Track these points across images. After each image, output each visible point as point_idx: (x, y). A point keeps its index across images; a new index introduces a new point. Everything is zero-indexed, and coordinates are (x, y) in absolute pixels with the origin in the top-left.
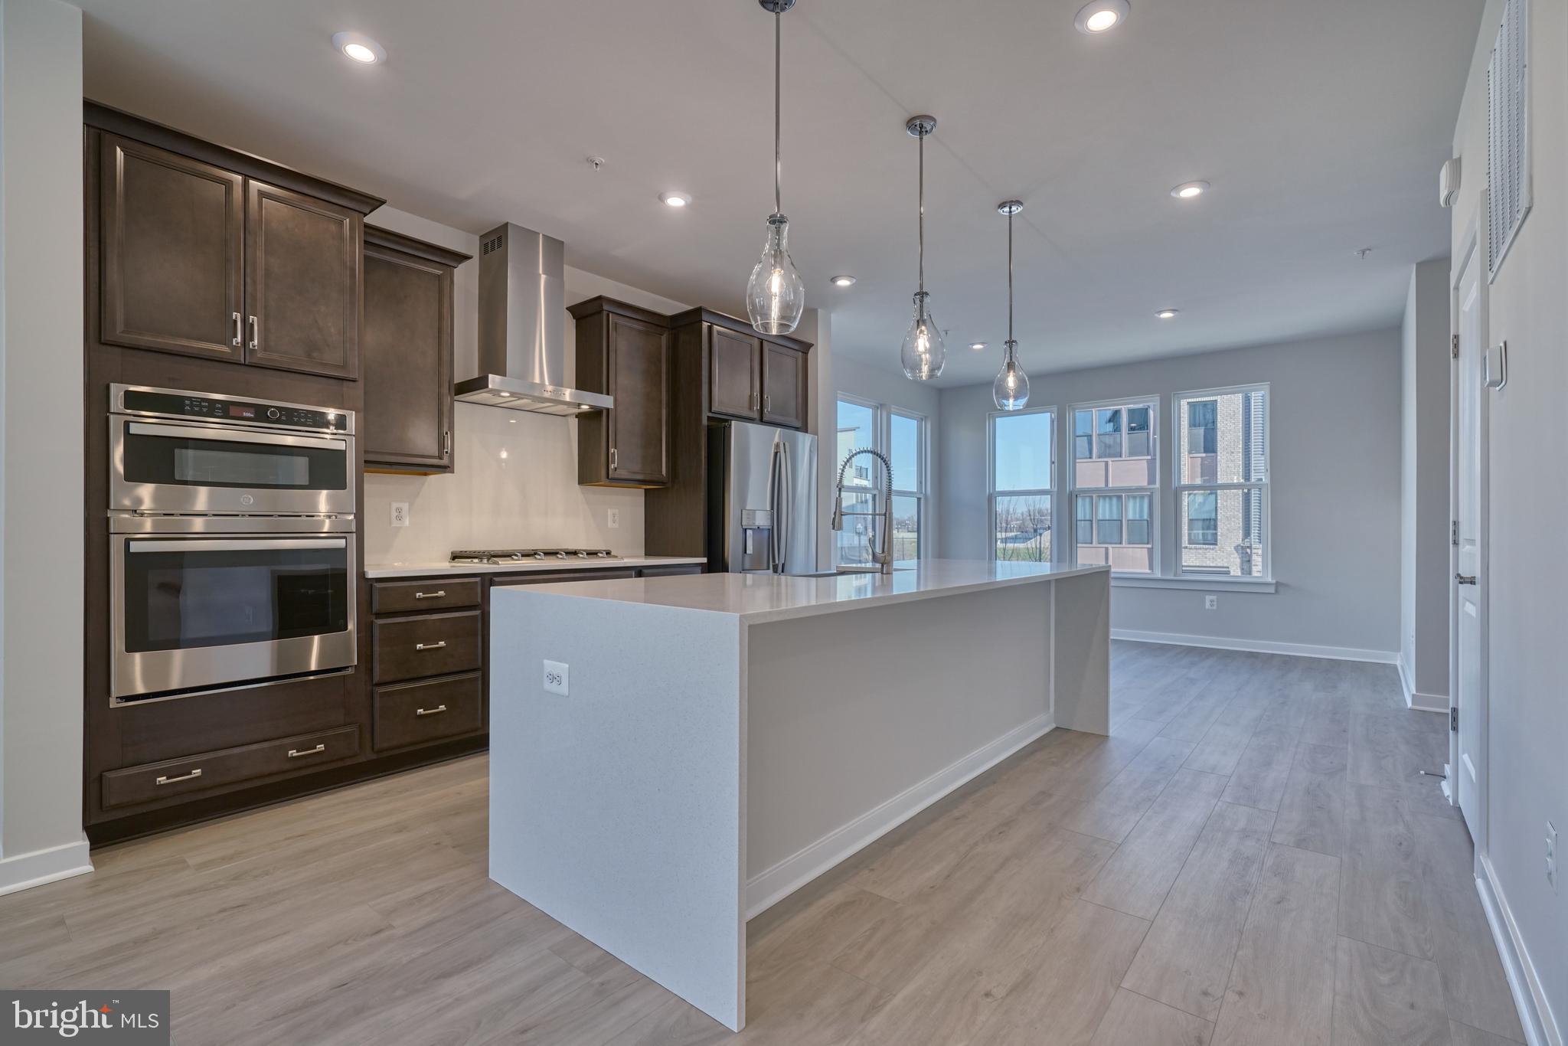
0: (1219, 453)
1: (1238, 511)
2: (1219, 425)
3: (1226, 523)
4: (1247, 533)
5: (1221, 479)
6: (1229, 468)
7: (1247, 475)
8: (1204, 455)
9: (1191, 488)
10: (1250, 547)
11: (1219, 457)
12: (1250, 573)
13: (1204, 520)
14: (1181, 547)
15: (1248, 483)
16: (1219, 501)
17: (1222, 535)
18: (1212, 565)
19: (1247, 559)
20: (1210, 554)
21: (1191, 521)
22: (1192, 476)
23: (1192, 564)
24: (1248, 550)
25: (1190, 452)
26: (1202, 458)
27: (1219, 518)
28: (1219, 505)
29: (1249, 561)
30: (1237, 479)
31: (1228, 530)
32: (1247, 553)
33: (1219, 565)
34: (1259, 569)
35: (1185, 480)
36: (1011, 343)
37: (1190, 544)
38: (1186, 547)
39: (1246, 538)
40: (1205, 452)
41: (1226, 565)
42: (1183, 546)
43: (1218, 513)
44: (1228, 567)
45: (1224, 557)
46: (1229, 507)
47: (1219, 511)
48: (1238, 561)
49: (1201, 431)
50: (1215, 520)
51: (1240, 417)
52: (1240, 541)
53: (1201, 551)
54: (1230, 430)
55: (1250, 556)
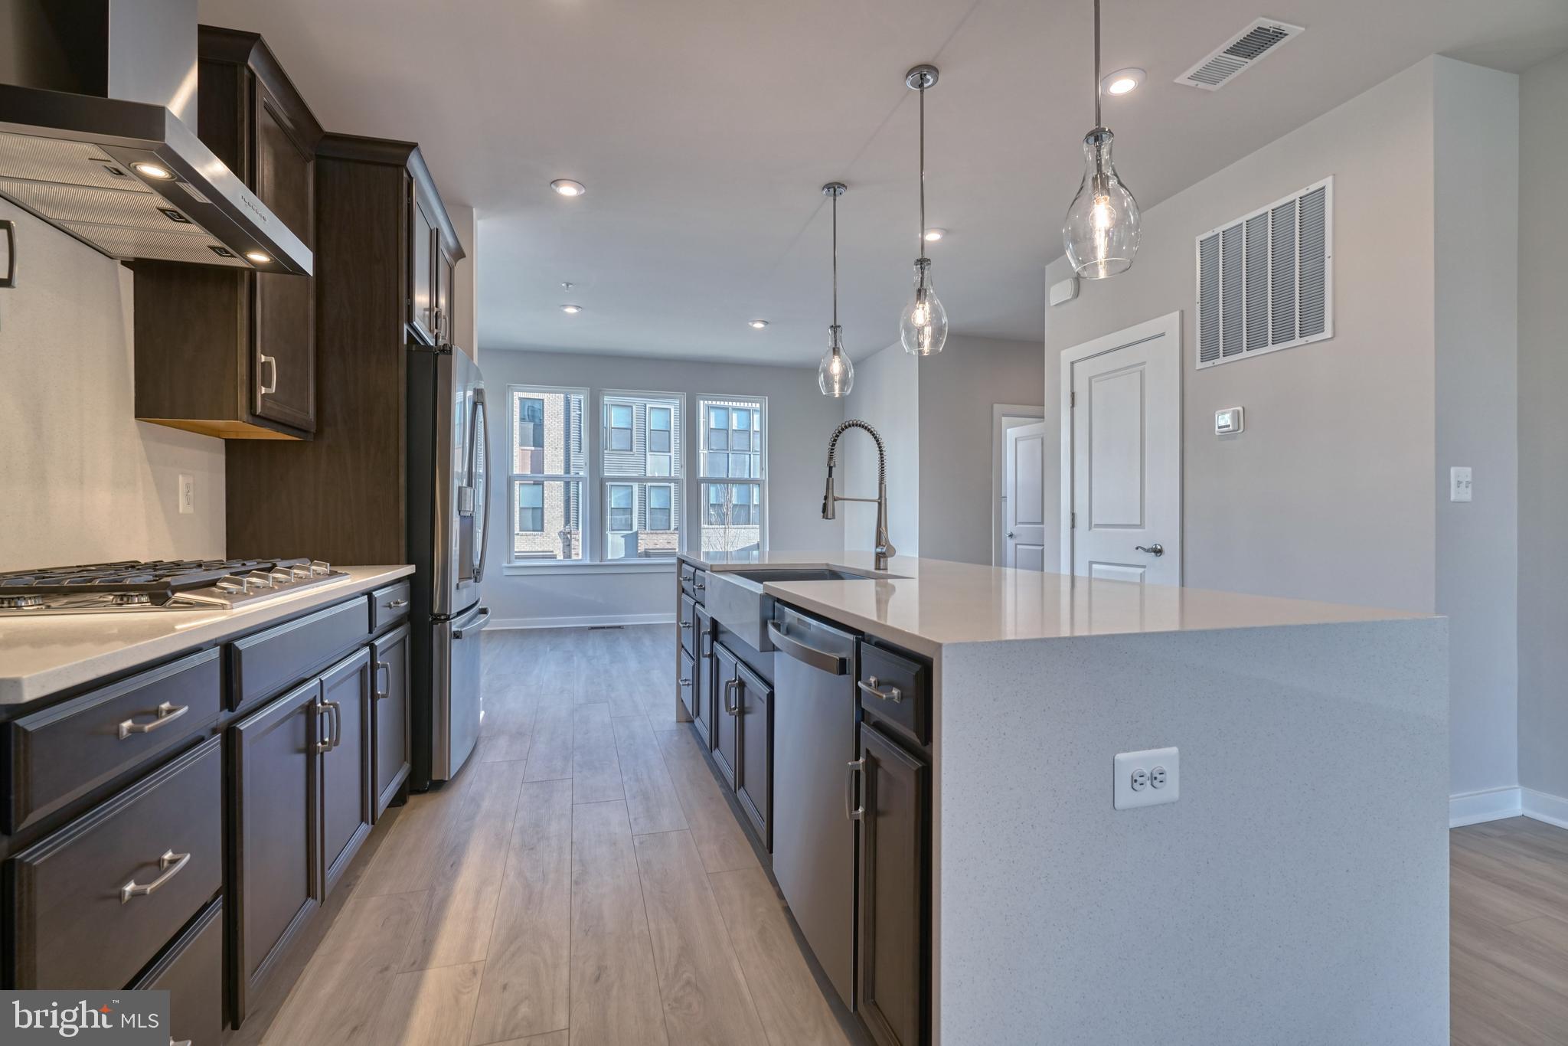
0: (545, 448)
1: (560, 501)
2: (545, 422)
3: (552, 511)
4: (567, 521)
5: (547, 471)
6: (553, 463)
7: (567, 470)
8: (533, 448)
9: (521, 477)
10: (570, 533)
11: (545, 452)
12: (570, 557)
13: (533, 508)
14: (514, 534)
15: (567, 475)
16: (545, 492)
17: (549, 522)
18: (540, 550)
19: (568, 543)
20: (538, 540)
21: (521, 509)
22: (523, 467)
23: (523, 550)
24: (569, 536)
25: (521, 445)
26: (532, 451)
27: (545, 506)
28: (545, 495)
29: (569, 545)
30: (561, 472)
31: (553, 518)
32: (567, 538)
33: (546, 549)
34: (579, 554)
35: (516, 471)
36: (835, 328)
37: (520, 531)
38: (518, 534)
39: (567, 525)
40: (534, 446)
41: (551, 549)
42: (516, 532)
43: (545, 503)
44: (552, 552)
45: (549, 542)
46: (554, 495)
47: (545, 501)
48: (561, 545)
49: (531, 425)
50: (542, 509)
51: (562, 416)
52: (562, 528)
53: (531, 537)
54: (555, 428)
55: (570, 541)
